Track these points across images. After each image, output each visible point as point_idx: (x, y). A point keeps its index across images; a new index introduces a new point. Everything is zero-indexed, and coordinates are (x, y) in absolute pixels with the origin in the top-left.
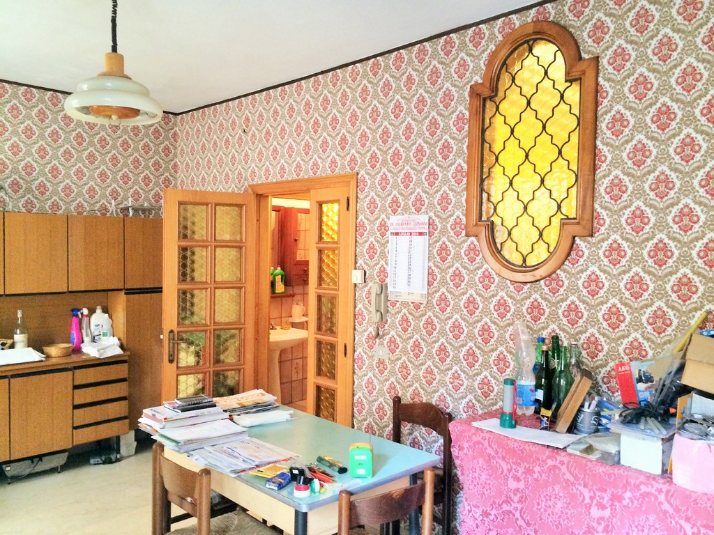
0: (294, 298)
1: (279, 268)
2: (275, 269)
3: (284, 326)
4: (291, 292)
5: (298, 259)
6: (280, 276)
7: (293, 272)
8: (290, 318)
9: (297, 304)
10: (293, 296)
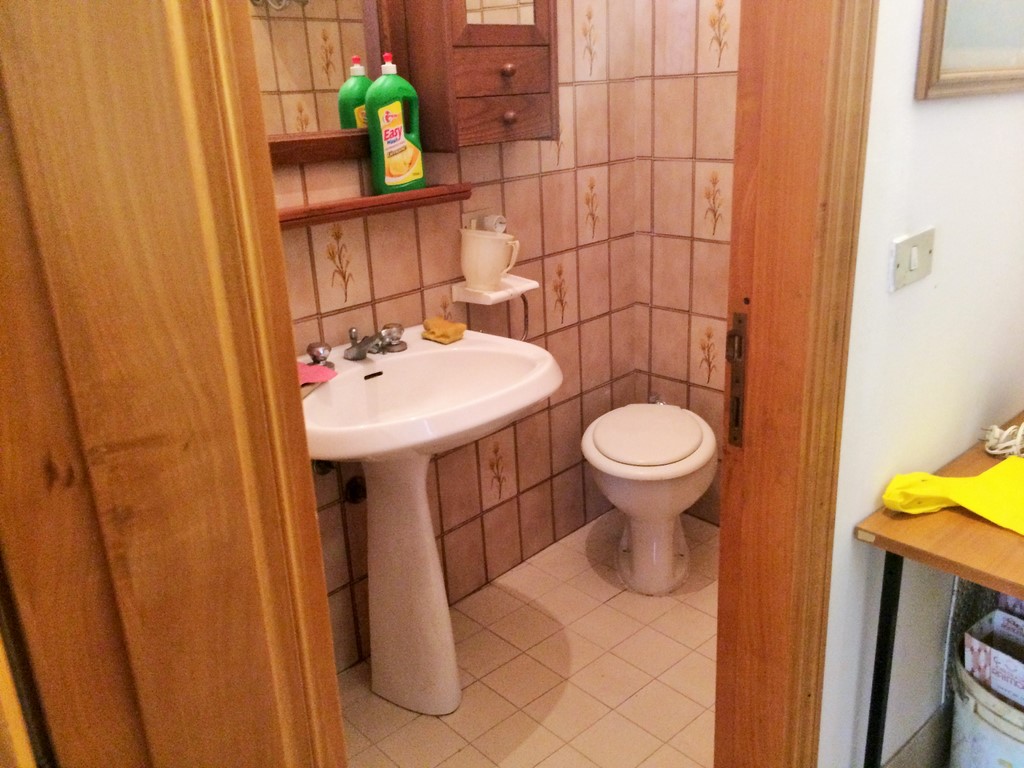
0: (466, 203)
1: (389, 68)
2: (374, 73)
3: (439, 326)
4: (453, 180)
5: (473, 19)
6: (396, 108)
7: (459, 86)
8: (456, 288)
9: (481, 226)
10: (462, 194)
